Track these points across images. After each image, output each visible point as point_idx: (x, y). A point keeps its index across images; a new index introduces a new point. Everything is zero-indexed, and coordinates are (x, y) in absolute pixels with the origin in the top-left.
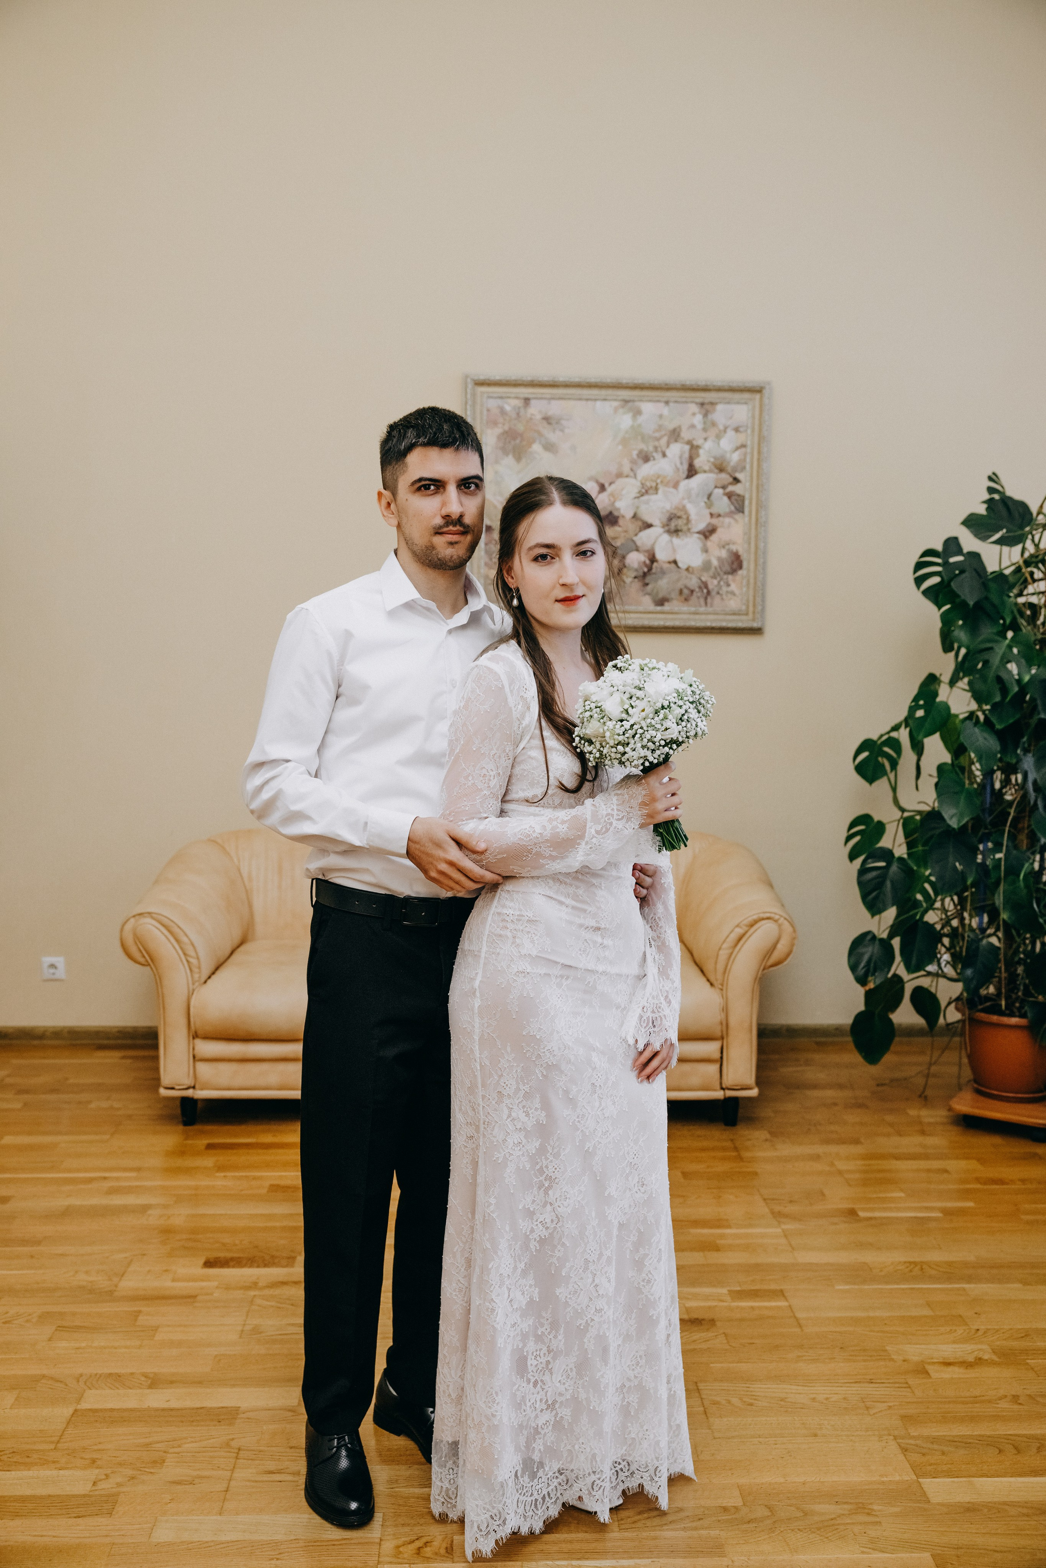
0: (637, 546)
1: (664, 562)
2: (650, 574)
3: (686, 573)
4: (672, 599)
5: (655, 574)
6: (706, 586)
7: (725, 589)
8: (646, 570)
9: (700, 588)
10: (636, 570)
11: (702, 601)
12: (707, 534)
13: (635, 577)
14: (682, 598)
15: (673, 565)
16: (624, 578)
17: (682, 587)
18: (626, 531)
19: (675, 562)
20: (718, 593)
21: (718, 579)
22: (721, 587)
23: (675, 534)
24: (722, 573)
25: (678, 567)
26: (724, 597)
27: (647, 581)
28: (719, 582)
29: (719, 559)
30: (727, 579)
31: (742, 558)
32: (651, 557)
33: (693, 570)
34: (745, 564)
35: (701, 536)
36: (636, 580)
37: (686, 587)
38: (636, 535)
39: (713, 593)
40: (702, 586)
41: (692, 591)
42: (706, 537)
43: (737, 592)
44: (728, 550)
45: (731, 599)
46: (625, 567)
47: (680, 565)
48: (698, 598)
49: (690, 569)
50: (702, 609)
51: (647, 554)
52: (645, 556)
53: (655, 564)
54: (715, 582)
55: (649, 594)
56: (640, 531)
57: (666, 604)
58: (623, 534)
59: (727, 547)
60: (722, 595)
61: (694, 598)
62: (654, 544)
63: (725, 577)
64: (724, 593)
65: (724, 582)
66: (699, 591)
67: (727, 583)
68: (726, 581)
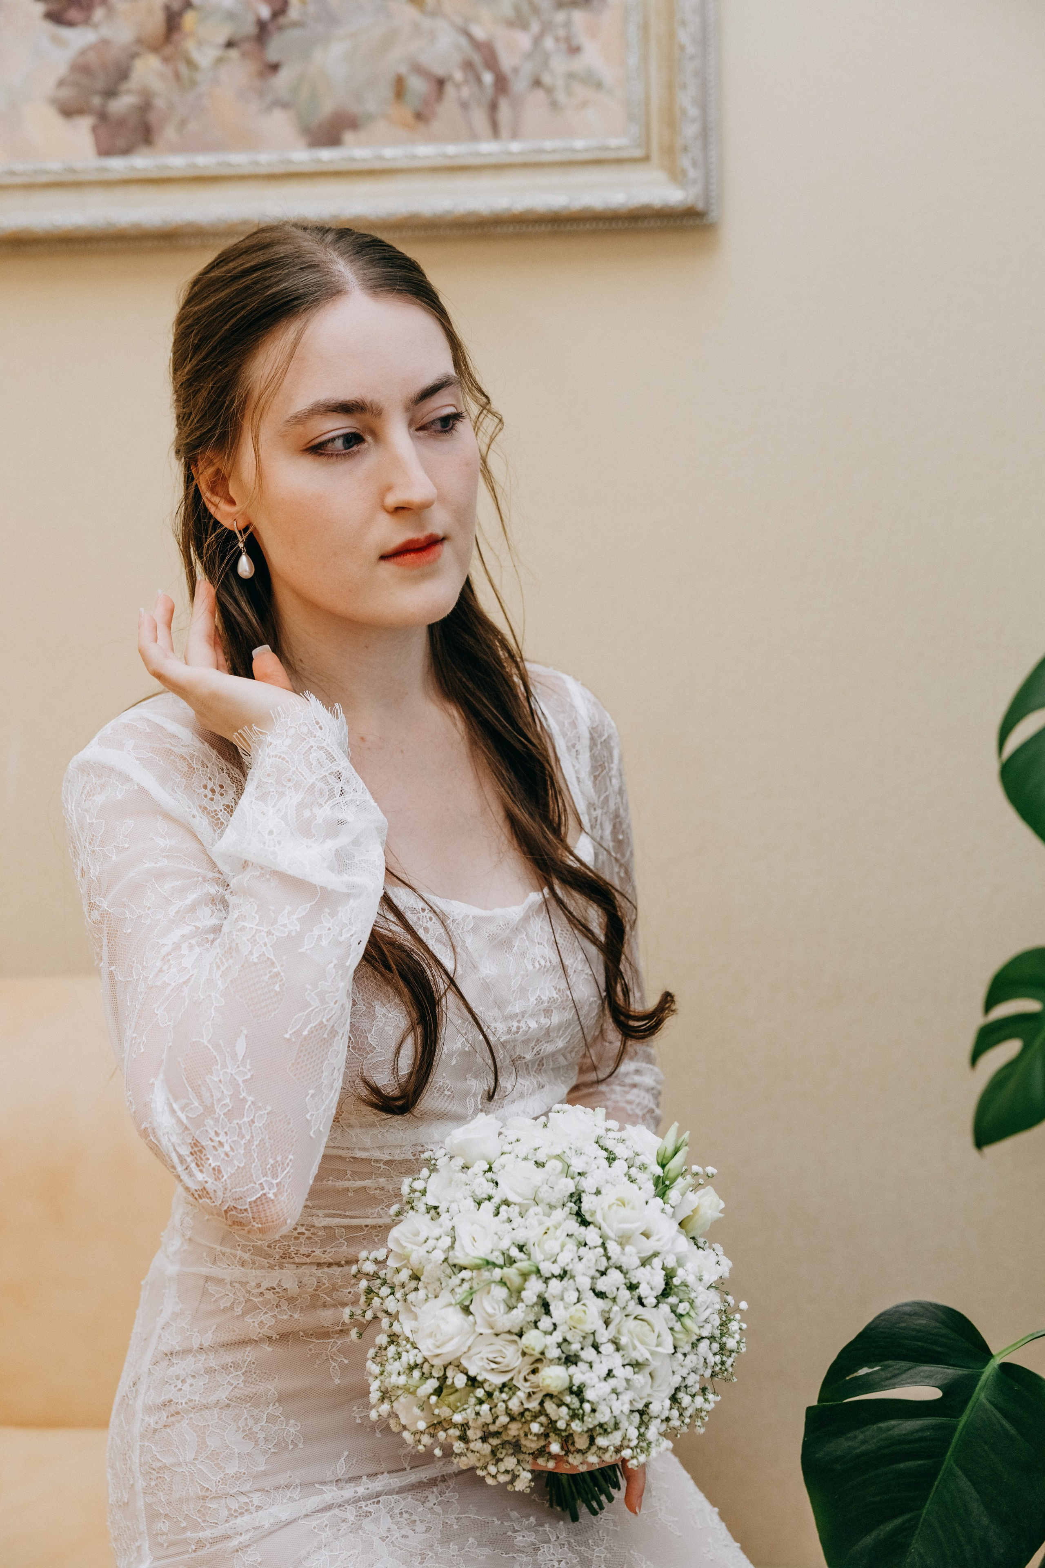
2: (281, 28)
3: (412, 12)
4: (370, 118)
5: (298, 24)
6: (491, 61)
7: (560, 64)
8: (265, 12)
9: (468, 66)
10: (231, 16)
11: (479, 118)
13: (230, 44)
14: (406, 112)
16: (190, 45)
17: (403, 69)
20: (537, 83)
21: (535, 27)
22: (545, 63)
26: (561, 97)
27: (273, 54)
28: (537, 41)
30: (568, 24)
36: (234, 53)
37: (418, 69)
39: (519, 85)
40: (477, 59)
41: (441, 83)
43: (608, 74)
45: (584, 104)
46: (188, 4)
48: (465, 106)
50: (488, 148)
54: (523, 40)
55: (285, 105)
57: (349, 136)
60: (549, 91)
61: (448, 107)
63: (560, 17)
64: (560, 83)
65: (557, 40)
66: (466, 81)
67: (568, 39)
68: (561, 33)
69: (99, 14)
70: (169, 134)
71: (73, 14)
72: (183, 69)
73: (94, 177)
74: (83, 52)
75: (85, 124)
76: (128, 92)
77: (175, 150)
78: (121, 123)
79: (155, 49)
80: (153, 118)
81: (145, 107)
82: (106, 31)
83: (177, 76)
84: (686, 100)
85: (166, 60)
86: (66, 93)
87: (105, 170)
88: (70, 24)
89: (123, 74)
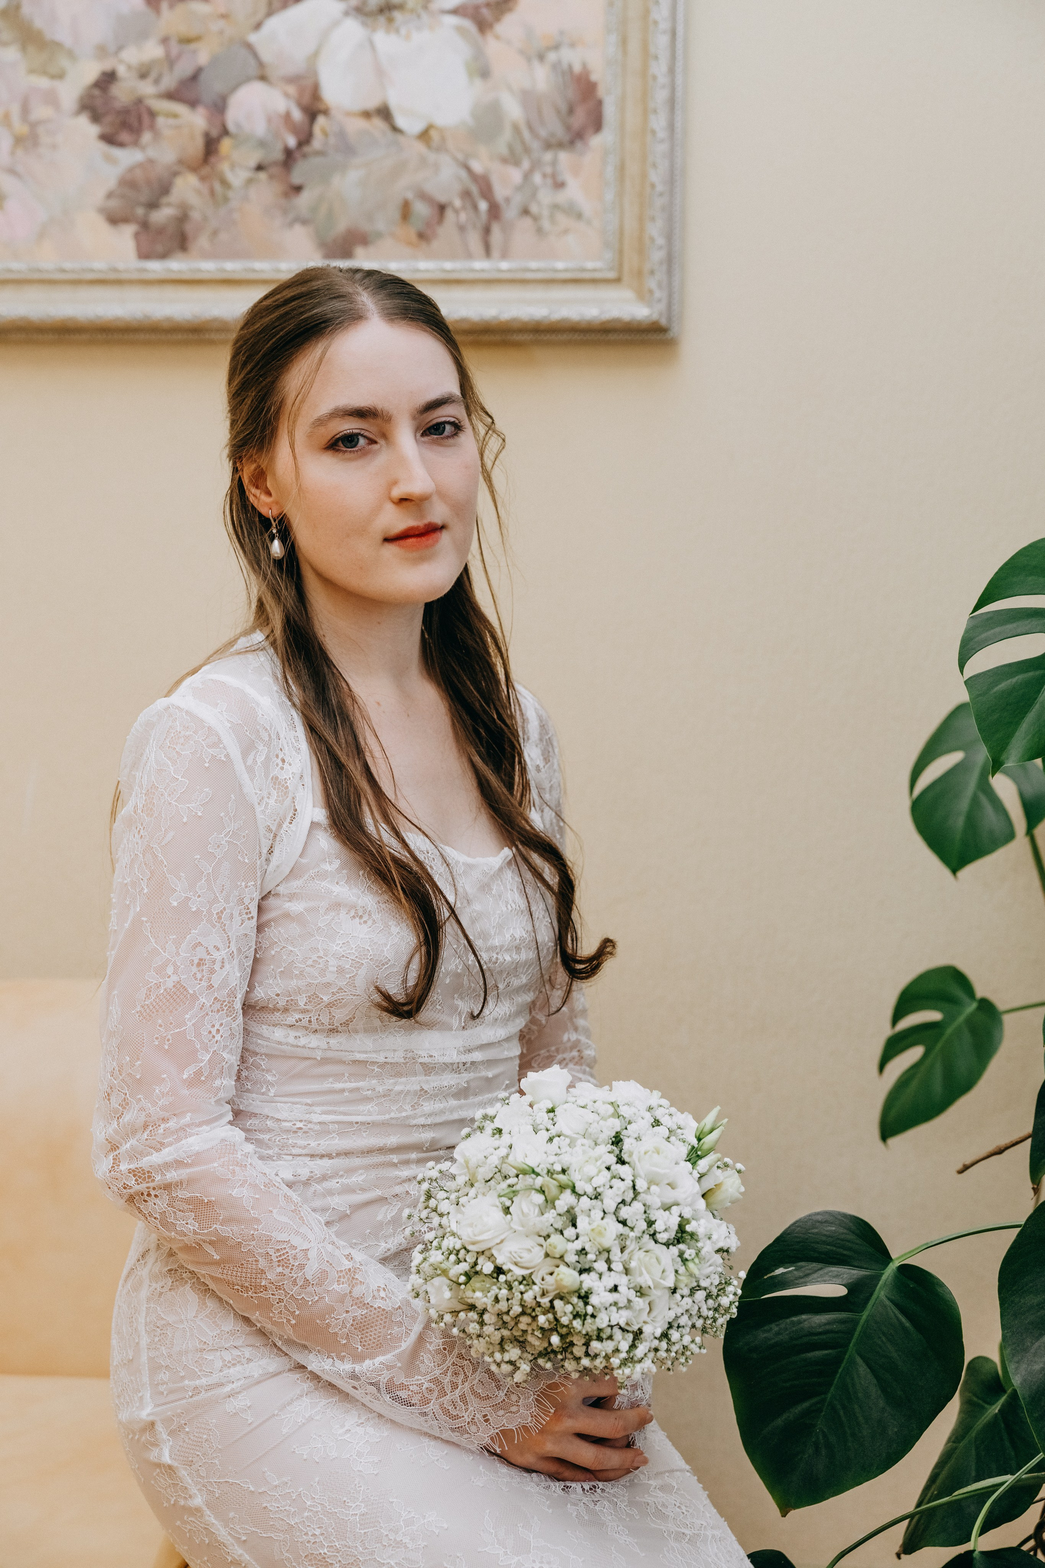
0: (261, 64)
1: (349, 114)
2: (305, 156)
3: (420, 147)
4: (379, 235)
5: (320, 153)
6: (487, 191)
7: (546, 197)
8: (292, 142)
9: (466, 194)
10: (262, 144)
11: (474, 240)
12: (485, 11)
13: (260, 168)
14: (412, 233)
15: (378, 123)
16: (225, 167)
17: (410, 195)
18: (224, 16)
19: (384, 113)
20: (526, 212)
21: (526, 164)
22: (533, 195)
23: (382, 19)
24: (535, 145)
25: (395, 129)
26: (546, 224)
27: (296, 178)
28: (527, 176)
29: (527, 97)
30: (554, 163)
31: (601, 92)
32: (306, 99)
33: (443, 139)
34: (610, 111)
35: (468, 24)
36: (262, 176)
37: (423, 196)
38: (258, 26)
39: (510, 213)
40: (474, 190)
41: (442, 208)
42: (483, 26)
43: (587, 206)
44: (556, 66)
45: (566, 231)
46: (225, 132)
47: (401, 121)
48: (462, 228)
49: (433, 133)
50: (480, 265)
51: (292, 90)
52: (287, 95)
53: (321, 120)
54: (515, 175)
55: (305, 222)
56: (270, 13)
57: (359, 251)
58: (216, 26)
59: (552, 56)
60: (536, 219)
61: (448, 229)
62: (316, 54)
63: (548, 156)
64: (545, 213)
65: (544, 176)
66: (464, 208)
67: (554, 176)
68: (549, 170)
69: (146, 137)
70: (203, 242)
71: (124, 136)
72: (218, 187)
73: (135, 276)
74: (131, 169)
75: (128, 231)
76: (169, 205)
77: (207, 256)
78: (160, 231)
79: (194, 169)
80: (189, 228)
81: (183, 218)
82: (151, 153)
83: (212, 193)
84: (655, 230)
85: (203, 179)
86: (114, 203)
87: (145, 270)
88: (121, 145)
89: (165, 189)
